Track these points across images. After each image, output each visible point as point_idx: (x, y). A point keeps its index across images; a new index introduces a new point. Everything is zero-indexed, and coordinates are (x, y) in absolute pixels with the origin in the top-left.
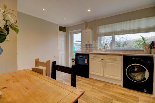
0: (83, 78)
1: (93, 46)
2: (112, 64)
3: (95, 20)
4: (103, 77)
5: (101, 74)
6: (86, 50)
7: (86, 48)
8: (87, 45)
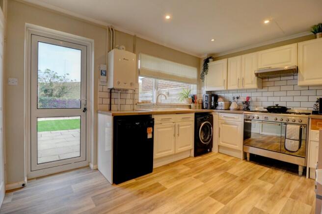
0: (140, 180)
1: (129, 96)
2: (185, 127)
3: (135, 36)
4: (176, 155)
5: (171, 152)
6: (110, 104)
7: (111, 98)
8: (113, 91)
